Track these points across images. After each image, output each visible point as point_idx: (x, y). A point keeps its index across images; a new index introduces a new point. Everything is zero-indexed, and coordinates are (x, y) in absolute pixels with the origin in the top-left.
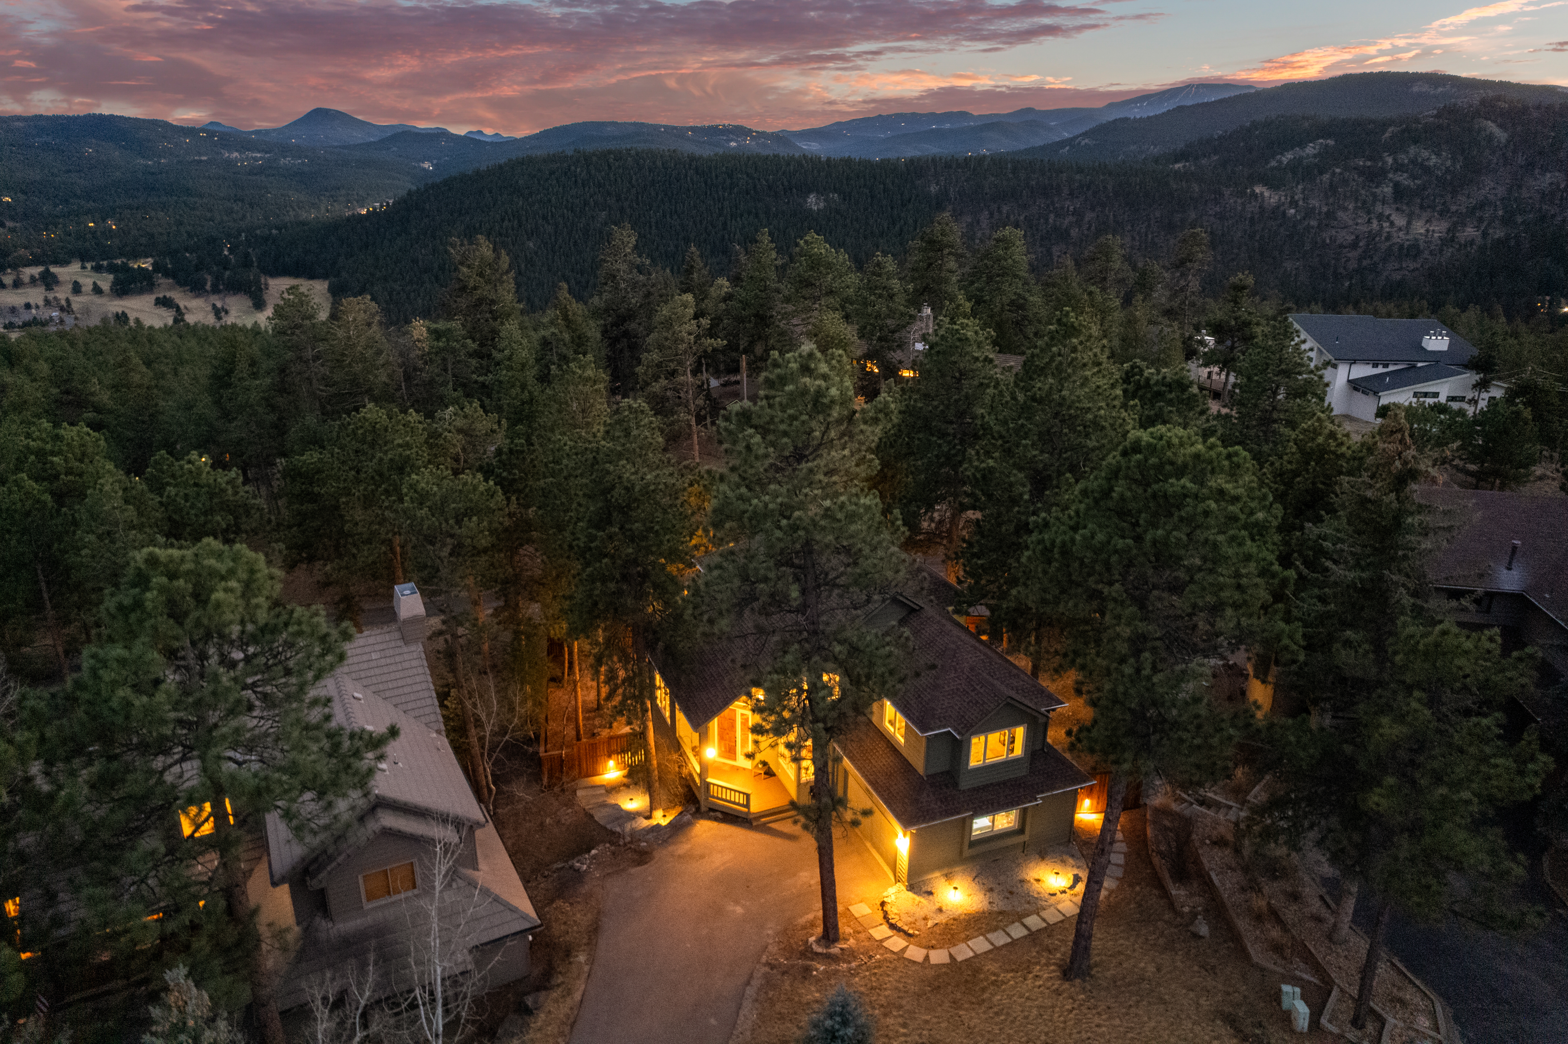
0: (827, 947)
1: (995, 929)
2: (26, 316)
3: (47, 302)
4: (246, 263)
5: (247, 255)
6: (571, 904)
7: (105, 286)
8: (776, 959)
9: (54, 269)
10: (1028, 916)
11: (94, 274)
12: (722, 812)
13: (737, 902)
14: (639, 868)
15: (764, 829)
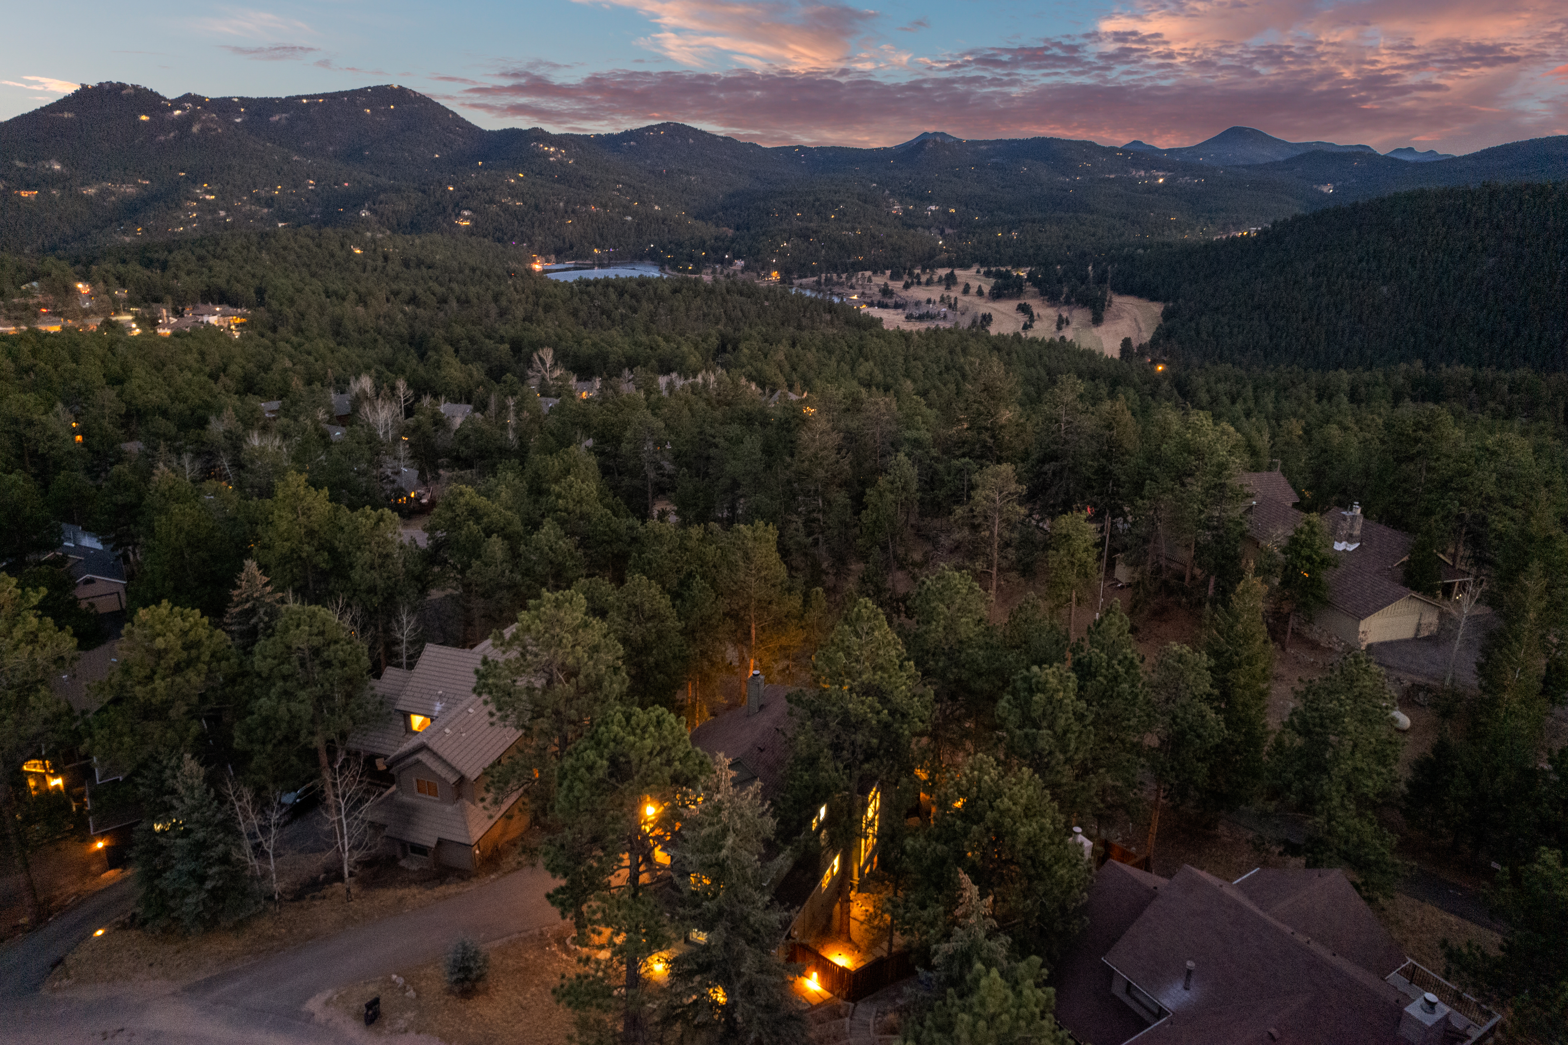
2: (923, 310)
3: (942, 299)
4: (1101, 280)
5: (1105, 271)
7: (986, 289)
9: (957, 272)
11: (983, 278)
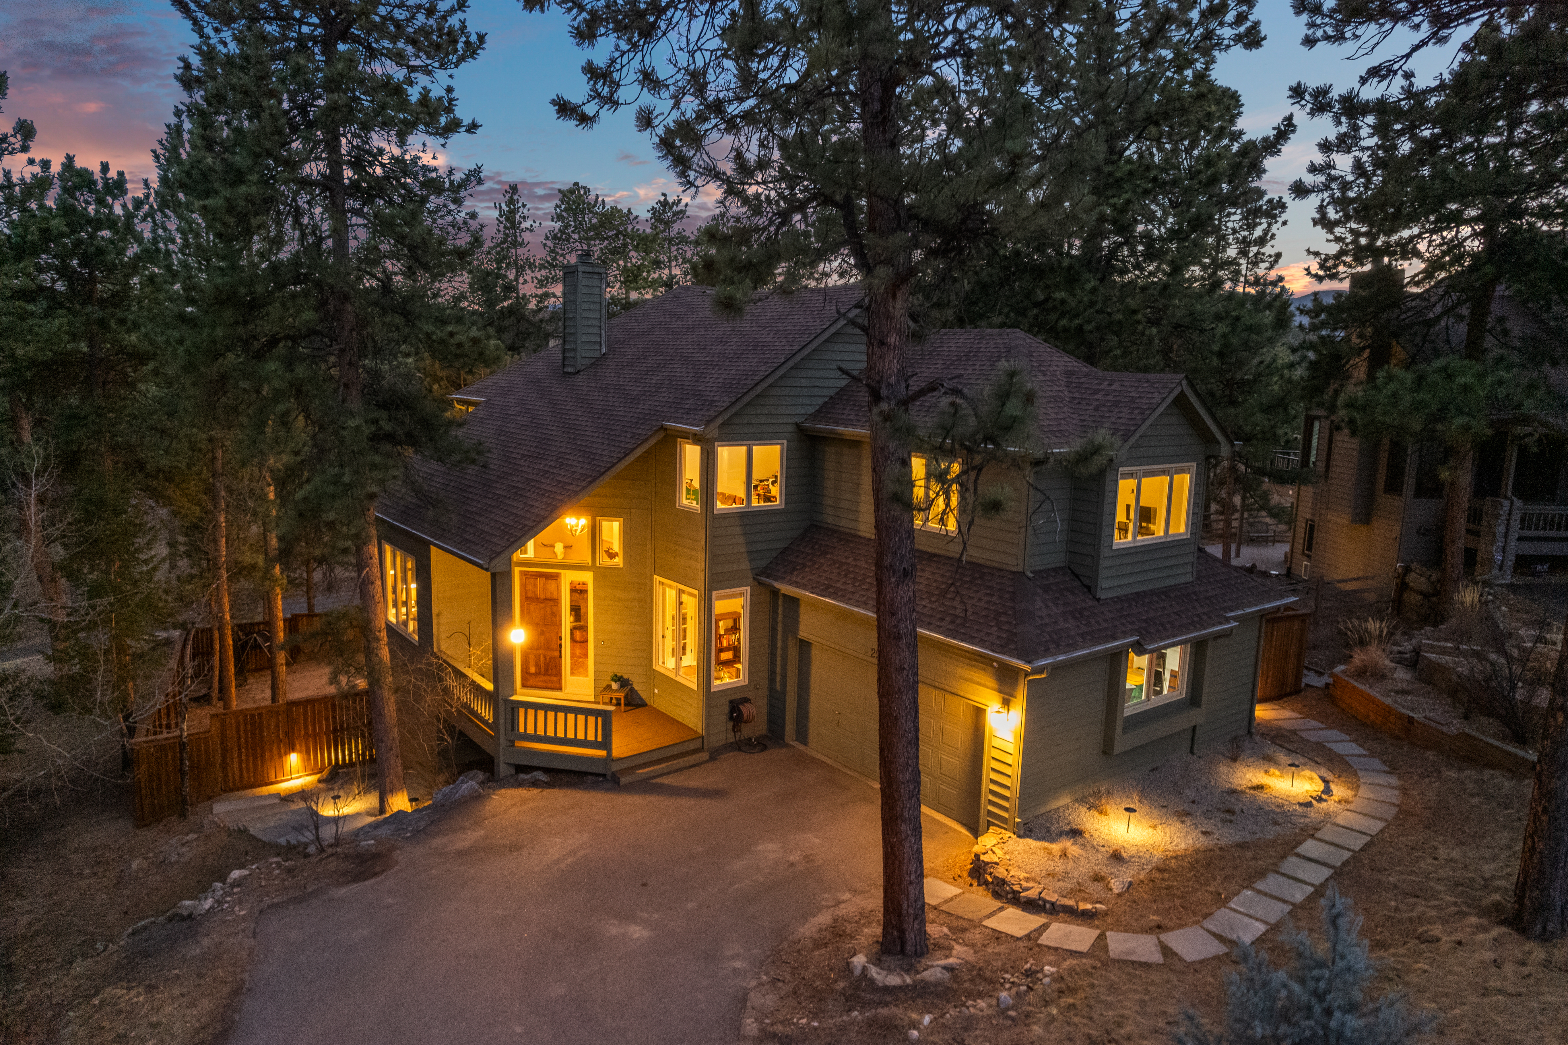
0: (910, 969)
1: (1262, 874)
6: (151, 989)
8: (786, 1022)
10: (1300, 843)
12: (547, 770)
13: (627, 917)
14: (356, 887)
15: (646, 786)
